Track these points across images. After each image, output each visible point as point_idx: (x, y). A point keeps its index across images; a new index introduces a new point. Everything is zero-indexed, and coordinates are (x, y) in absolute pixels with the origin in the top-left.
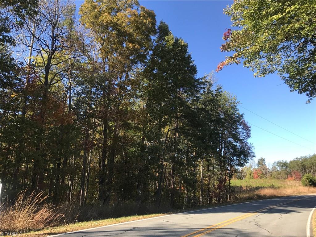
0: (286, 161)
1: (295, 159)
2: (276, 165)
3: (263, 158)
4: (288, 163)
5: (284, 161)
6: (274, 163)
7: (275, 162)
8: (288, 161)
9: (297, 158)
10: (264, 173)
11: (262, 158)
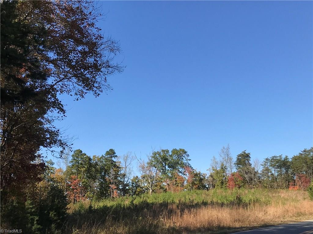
0: (287, 156)
1: (301, 152)
2: (269, 164)
3: (247, 152)
4: (290, 160)
5: (283, 157)
6: (265, 160)
7: (267, 159)
8: (290, 157)
9: (305, 151)
10: (247, 179)
11: (245, 153)
